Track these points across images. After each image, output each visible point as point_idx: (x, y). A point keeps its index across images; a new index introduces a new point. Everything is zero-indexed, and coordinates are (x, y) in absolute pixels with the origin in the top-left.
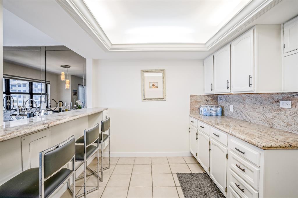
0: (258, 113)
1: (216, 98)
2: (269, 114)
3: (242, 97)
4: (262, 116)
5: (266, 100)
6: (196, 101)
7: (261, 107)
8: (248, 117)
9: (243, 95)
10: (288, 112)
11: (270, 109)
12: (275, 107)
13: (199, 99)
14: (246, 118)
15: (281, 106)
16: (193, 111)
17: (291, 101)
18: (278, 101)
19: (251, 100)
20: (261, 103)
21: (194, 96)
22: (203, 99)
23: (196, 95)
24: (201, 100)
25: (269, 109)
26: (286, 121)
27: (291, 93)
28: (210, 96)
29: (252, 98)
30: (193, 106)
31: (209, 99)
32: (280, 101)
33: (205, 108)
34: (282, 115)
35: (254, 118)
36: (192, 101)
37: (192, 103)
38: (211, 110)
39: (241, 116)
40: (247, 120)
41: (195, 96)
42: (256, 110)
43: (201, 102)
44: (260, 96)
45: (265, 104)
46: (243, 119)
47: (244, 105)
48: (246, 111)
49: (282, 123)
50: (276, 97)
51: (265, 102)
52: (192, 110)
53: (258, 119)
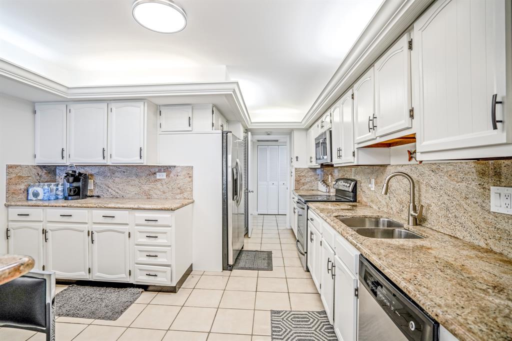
0: (133, 187)
1: (53, 171)
2: (146, 186)
3: (110, 170)
4: (139, 189)
5: (142, 172)
6: (20, 177)
7: (137, 180)
8: (120, 192)
9: (111, 168)
10: (163, 182)
11: (147, 181)
12: (152, 178)
13: (24, 173)
14: (117, 194)
15: (158, 177)
16: (14, 195)
17: (165, 173)
18: (155, 173)
19: (124, 172)
20: (137, 176)
21: (16, 166)
22: (34, 172)
23: (20, 166)
24: (29, 175)
25: (145, 181)
26: (162, 190)
27: (166, 166)
28: (44, 167)
29: (125, 171)
30: (14, 187)
31: (43, 173)
32: (157, 173)
33: (46, 187)
34: (159, 185)
35: (128, 192)
36: (11, 177)
37: (13, 180)
38: (57, 189)
39: (108, 193)
40: (118, 196)
41: (18, 168)
42: (131, 183)
43: (30, 178)
44: (135, 168)
45: (141, 177)
46: (111, 196)
47: (114, 179)
48: (117, 186)
49: (158, 192)
50: (153, 170)
51: (141, 174)
52: (10, 193)
53: (134, 193)
